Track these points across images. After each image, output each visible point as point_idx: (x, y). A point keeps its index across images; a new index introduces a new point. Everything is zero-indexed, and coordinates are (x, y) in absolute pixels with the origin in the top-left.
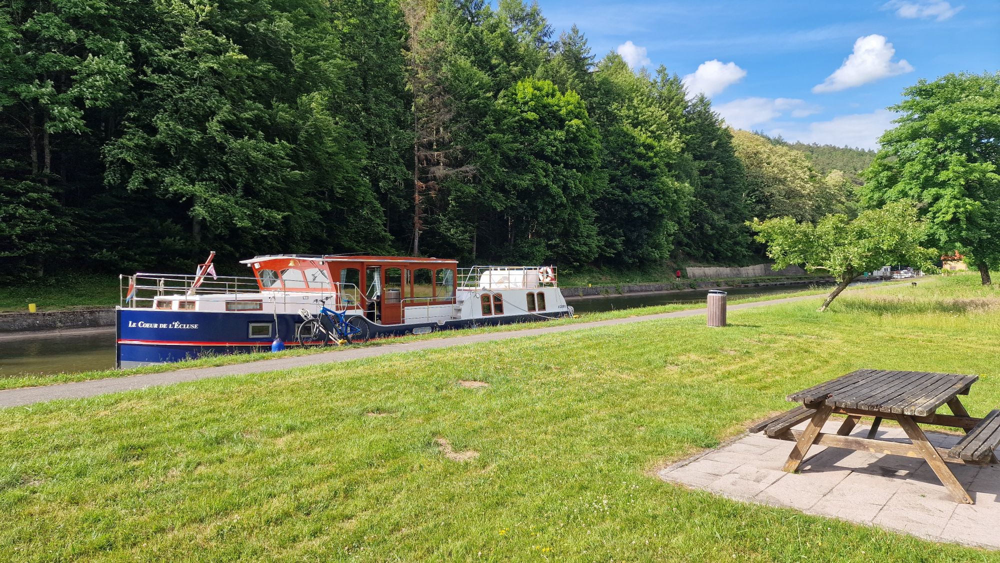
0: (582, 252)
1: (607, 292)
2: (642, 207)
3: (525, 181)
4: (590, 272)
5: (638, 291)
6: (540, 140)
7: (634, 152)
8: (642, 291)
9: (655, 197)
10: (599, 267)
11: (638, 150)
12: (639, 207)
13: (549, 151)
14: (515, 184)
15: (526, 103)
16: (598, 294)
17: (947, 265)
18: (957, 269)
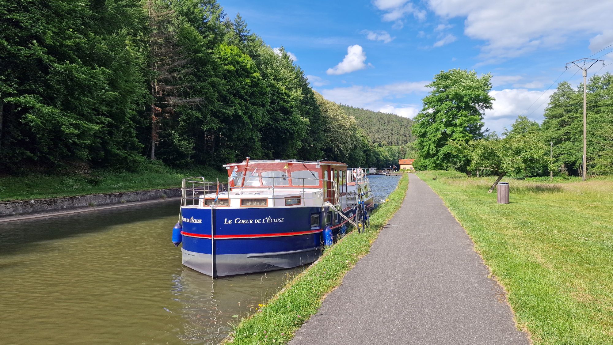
2: (286, 132)
3: (230, 112)
6: (236, 85)
7: (280, 98)
9: (293, 126)
11: (282, 96)
12: (284, 132)
13: (242, 92)
14: (225, 113)
15: (226, 59)
17: (402, 167)
18: (406, 169)
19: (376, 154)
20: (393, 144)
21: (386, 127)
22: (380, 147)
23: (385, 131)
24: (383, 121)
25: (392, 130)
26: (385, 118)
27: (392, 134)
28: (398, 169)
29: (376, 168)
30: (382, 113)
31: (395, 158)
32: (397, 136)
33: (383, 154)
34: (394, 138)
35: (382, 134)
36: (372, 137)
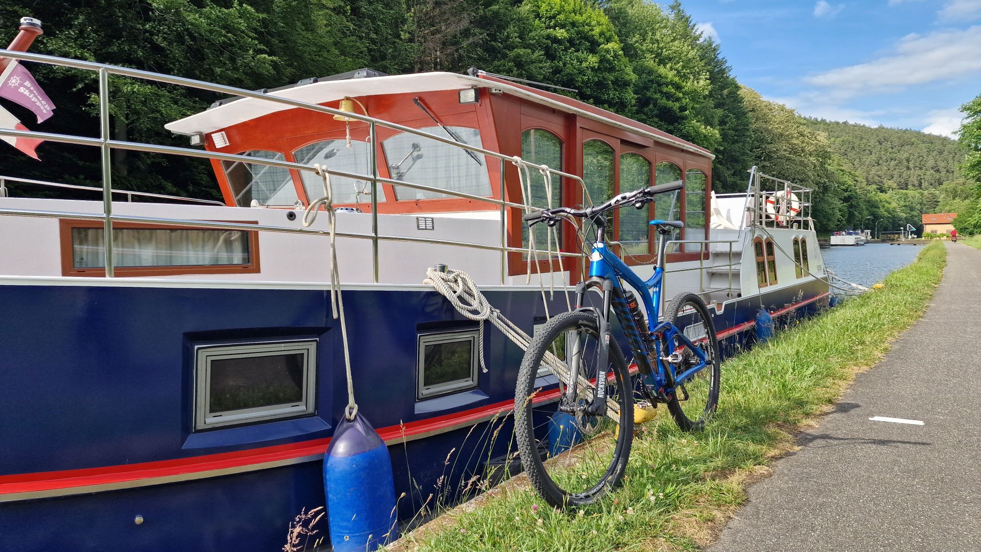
7: (661, 92)
11: (665, 89)
15: (552, 18)
17: (928, 229)
18: (938, 233)
19: (872, 205)
20: (910, 187)
21: (895, 155)
22: (882, 191)
23: (893, 163)
24: (889, 143)
26: (894, 137)
27: (908, 168)
28: (919, 232)
29: (869, 231)
30: (887, 129)
31: (914, 213)
32: (919, 172)
33: (886, 205)
34: (914, 176)
35: (885, 168)
36: (865, 174)
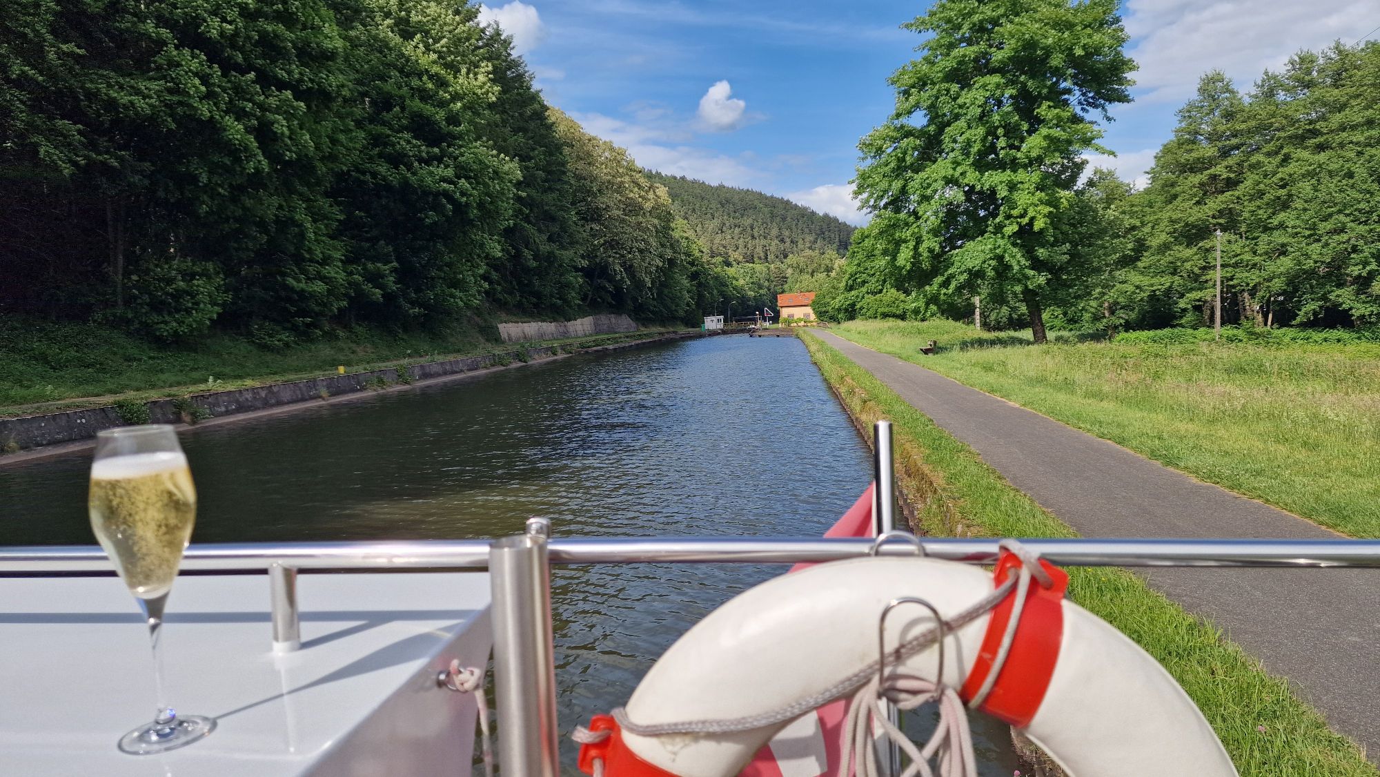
0: (312, 295)
1: (381, 382)
4: (331, 337)
5: (438, 375)
8: (445, 373)
10: (346, 327)
11: (418, 83)
16: (363, 389)
17: (785, 313)
18: (795, 318)
19: (721, 282)
20: (756, 259)
21: (738, 221)
22: (728, 266)
23: (737, 230)
24: (731, 206)
25: (752, 229)
26: (736, 199)
27: (753, 237)
28: (776, 318)
29: (722, 317)
30: (728, 188)
31: (764, 292)
32: (763, 242)
33: (734, 282)
34: (758, 246)
35: (729, 236)
36: (709, 243)
